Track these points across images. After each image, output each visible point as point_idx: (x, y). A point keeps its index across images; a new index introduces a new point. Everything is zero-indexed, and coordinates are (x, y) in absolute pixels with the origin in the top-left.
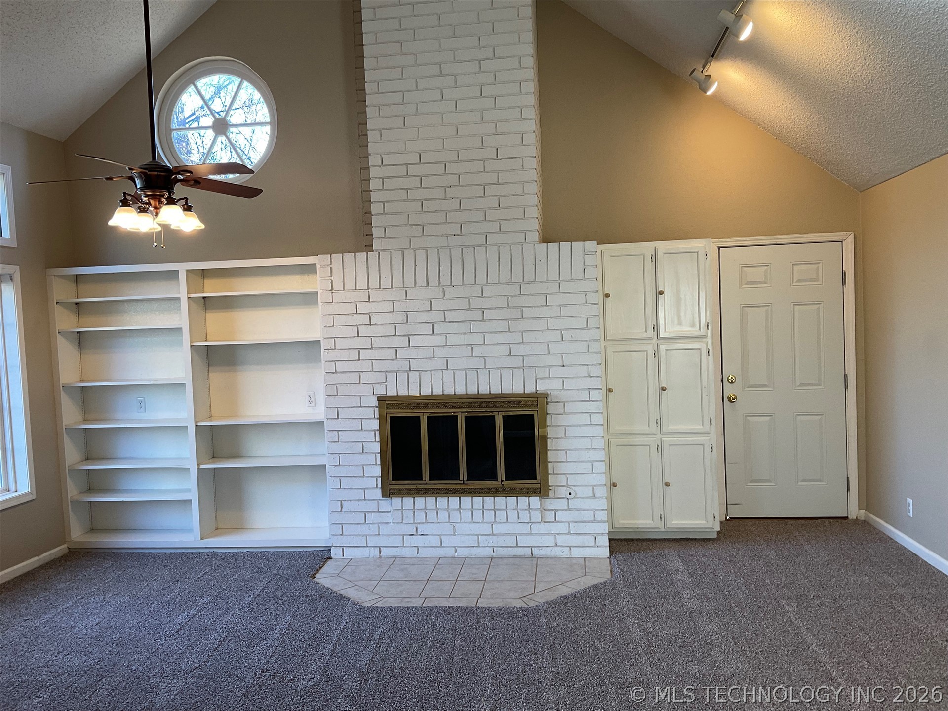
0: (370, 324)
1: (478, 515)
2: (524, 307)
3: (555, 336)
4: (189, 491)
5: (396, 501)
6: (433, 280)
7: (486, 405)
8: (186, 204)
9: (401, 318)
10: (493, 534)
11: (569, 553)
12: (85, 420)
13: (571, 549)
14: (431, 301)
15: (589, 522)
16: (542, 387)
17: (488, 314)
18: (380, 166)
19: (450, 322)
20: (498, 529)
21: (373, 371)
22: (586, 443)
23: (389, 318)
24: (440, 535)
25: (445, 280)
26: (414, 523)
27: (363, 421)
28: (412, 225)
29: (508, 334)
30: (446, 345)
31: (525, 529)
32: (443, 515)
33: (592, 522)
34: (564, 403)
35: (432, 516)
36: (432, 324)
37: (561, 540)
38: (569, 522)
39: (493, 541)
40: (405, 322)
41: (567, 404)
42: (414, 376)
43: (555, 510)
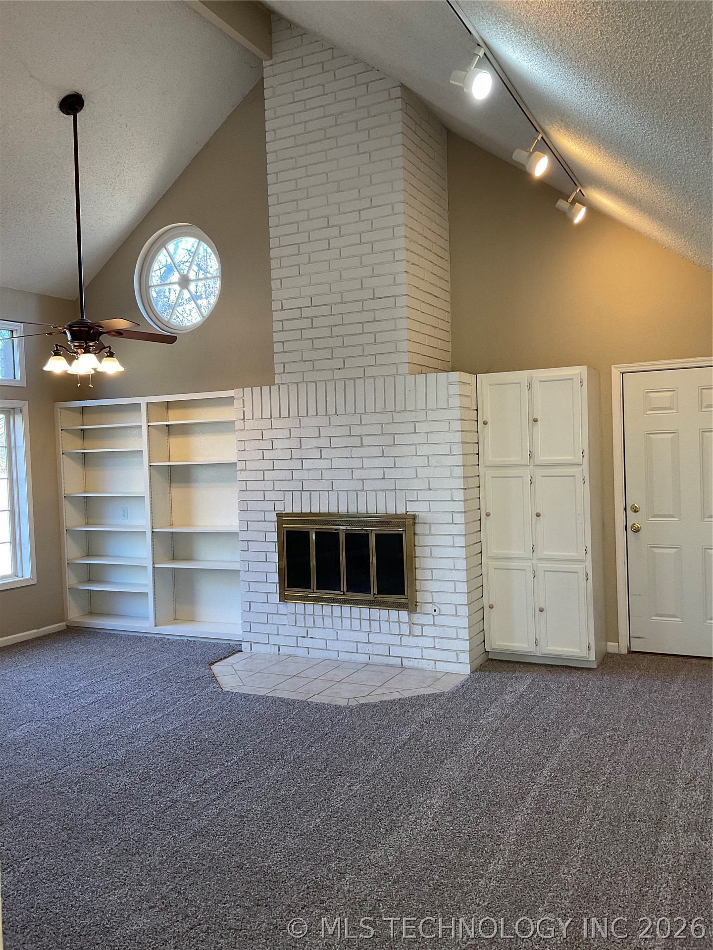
0: (273, 449)
1: (356, 623)
2: (396, 434)
3: (423, 461)
4: (146, 585)
5: (290, 606)
6: (322, 411)
7: (362, 524)
8: (110, 351)
9: (294, 443)
10: (369, 642)
11: (434, 667)
12: (87, 524)
13: (435, 663)
14: (319, 429)
15: (452, 639)
16: (412, 508)
17: (367, 441)
18: (281, 310)
19: (335, 448)
20: (374, 638)
21: (274, 490)
22: (449, 564)
23: (286, 444)
24: (326, 640)
25: (331, 411)
26: (305, 627)
27: (267, 533)
28: (305, 361)
29: (383, 459)
30: (332, 468)
31: (396, 640)
32: (328, 621)
33: (455, 639)
34: (430, 524)
35: (319, 621)
36: (321, 449)
37: (427, 654)
38: (434, 637)
39: (369, 648)
40: (299, 447)
41: (432, 525)
42: (306, 495)
43: (422, 625)
